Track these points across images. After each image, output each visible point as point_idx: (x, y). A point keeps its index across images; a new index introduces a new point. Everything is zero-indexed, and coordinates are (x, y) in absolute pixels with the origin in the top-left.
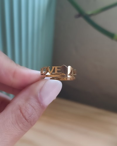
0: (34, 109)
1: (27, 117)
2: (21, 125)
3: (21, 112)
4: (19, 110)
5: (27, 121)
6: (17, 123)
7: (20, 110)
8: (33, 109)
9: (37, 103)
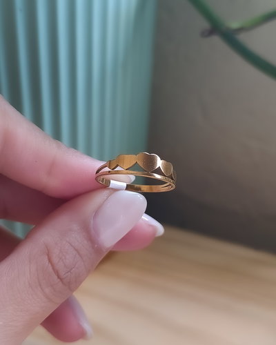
0: (79, 254)
1: (62, 273)
2: (47, 290)
3: (50, 260)
4: (47, 257)
5: (63, 282)
6: (40, 285)
7: (48, 255)
8: (77, 256)
9: (86, 242)
